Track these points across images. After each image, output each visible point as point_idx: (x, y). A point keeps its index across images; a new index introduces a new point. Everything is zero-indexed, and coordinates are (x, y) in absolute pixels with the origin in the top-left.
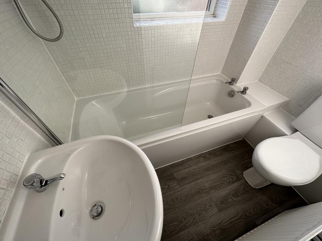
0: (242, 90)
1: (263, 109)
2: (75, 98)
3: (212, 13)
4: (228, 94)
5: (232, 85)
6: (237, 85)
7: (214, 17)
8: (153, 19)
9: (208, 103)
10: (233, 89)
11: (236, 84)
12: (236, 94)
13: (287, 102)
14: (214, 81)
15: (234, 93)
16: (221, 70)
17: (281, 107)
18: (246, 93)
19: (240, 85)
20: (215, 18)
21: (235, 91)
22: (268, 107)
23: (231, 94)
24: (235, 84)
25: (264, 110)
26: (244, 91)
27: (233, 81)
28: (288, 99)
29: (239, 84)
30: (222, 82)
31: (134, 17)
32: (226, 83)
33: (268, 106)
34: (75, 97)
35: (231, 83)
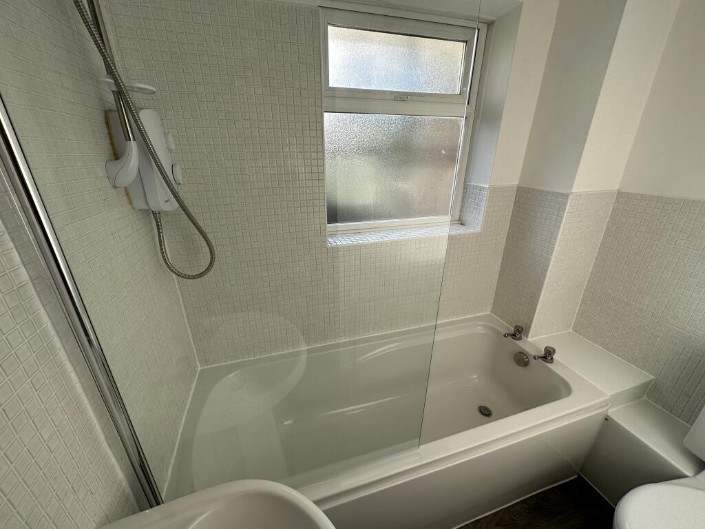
0: (543, 353)
1: (602, 402)
2: (197, 367)
3: (457, 218)
4: (515, 361)
5: (519, 339)
6: (528, 340)
7: (461, 224)
8: (359, 231)
9: (475, 376)
10: (522, 348)
11: (527, 336)
12: (532, 361)
13: (652, 383)
14: (480, 330)
15: (527, 358)
16: (490, 307)
17: (644, 394)
18: (552, 359)
19: (535, 341)
20: (462, 226)
21: (530, 354)
22: (610, 396)
23: (522, 359)
24: (525, 338)
25: (605, 404)
26: (548, 355)
27: (519, 332)
28: (653, 377)
29: (534, 338)
30: (497, 332)
31: (328, 230)
32: (505, 336)
33: (612, 393)
34: (199, 365)
35: (514, 335)
